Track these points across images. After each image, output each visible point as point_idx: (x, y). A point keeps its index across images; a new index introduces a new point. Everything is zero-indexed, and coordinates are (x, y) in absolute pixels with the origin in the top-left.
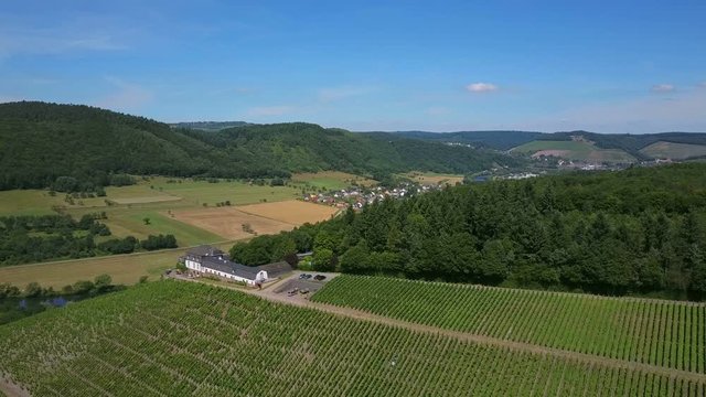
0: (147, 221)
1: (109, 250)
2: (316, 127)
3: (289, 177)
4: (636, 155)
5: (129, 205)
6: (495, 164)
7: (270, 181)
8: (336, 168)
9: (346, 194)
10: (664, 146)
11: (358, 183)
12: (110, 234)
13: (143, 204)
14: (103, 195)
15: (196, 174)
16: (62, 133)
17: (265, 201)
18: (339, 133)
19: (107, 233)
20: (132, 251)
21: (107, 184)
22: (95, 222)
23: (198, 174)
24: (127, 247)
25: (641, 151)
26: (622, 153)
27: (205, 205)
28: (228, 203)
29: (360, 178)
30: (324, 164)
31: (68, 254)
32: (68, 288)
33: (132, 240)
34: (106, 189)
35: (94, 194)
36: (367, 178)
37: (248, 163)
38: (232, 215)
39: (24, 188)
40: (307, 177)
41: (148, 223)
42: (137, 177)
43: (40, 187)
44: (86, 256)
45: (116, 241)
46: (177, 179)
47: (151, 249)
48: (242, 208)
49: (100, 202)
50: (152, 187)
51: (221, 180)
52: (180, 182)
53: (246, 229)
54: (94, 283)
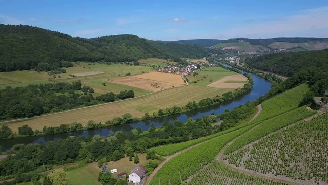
1: (104, 100)
4: (269, 48)
6: (211, 53)
8: (154, 57)
10: (278, 43)
11: (170, 63)
12: (93, 91)
16: (25, 40)
20: (114, 101)
21: (62, 66)
24: (109, 98)
25: (268, 46)
26: (263, 47)
28: (129, 75)
30: (149, 54)
36: (171, 61)
39: (21, 70)
41: (104, 85)
42: (73, 63)
43: (29, 69)
46: (92, 63)
47: (123, 98)
50: (84, 67)
51: (112, 63)
52: (94, 65)
53: (155, 86)
54: (123, 118)
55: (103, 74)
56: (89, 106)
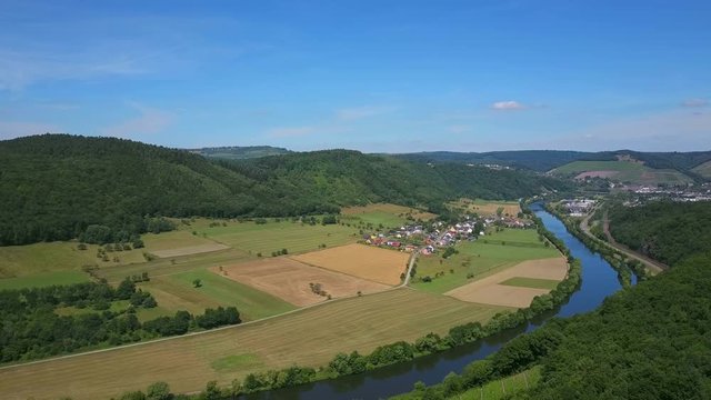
1: (158, 331)
2: (356, 153)
3: (338, 212)
4: (692, 176)
5: (173, 260)
6: (543, 188)
7: (320, 218)
8: (386, 200)
9: (408, 233)
11: (414, 217)
12: (156, 305)
13: (187, 257)
14: (141, 246)
15: (241, 214)
17: (324, 246)
18: (378, 158)
19: (152, 304)
20: (185, 331)
21: (143, 231)
22: (137, 288)
23: (243, 214)
24: (178, 326)
25: (693, 171)
26: (676, 174)
27: (259, 255)
28: (285, 252)
29: (414, 211)
30: (372, 195)
31: (106, 338)
33: (185, 316)
34: (143, 238)
35: (131, 245)
36: (422, 211)
37: (294, 198)
38: (294, 269)
39: (49, 240)
40: (355, 211)
41: (198, 286)
42: (176, 221)
43: (67, 238)
44: (128, 342)
45: (167, 319)
46: (221, 221)
47: (210, 326)
48: (300, 257)
49: (137, 256)
50: (195, 234)
51: (267, 219)
52: (225, 225)
53: (317, 290)
54: (147, 394)
55: (228, 250)
56: (119, 344)
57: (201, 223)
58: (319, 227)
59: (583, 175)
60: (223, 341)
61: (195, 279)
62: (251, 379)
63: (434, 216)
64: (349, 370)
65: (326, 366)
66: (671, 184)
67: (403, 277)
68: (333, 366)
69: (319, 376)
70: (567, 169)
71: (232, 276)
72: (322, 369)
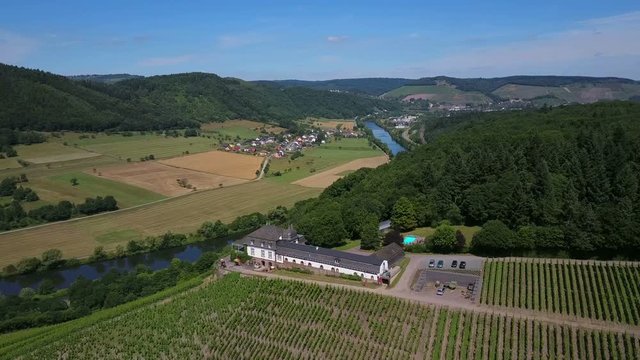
0: (74, 182)
1: (43, 217)
2: (213, 76)
3: (199, 127)
4: (493, 97)
5: (48, 165)
6: (375, 108)
7: (183, 132)
8: (242, 117)
9: (262, 143)
10: (512, 88)
11: (267, 130)
12: (37, 199)
13: (62, 163)
14: (14, 155)
15: (108, 127)
17: (187, 153)
18: (235, 82)
19: (34, 198)
20: (68, 217)
21: (14, 143)
22: (18, 187)
23: (110, 128)
24: (62, 213)
25: (493, 93)
26: (480, 95)
27: (129, 160)
28: (152, 158)
29: (267, 126)
30: (229, 113)
32: (11, 268)
33: (67, 205)
34: (15, 148)
35: (5, 154)
36: (274, 126)
37: (158, 114)
38: (161, 170)
40: (214, 126)
41: (75, 184)
42: (46, 134)
44: (16, 227)
45: (50, 207)
46: (90, 134)
47: (90, 213)
48: (167, 162)
49: (13, 163)
50: (65, 144)
51: (134, 133)
52: (93, 137)
53: (183, 184)
54: (42, 260)
55: (98, 157)
56: (8, 230)
57: (71, 136)
58: (181, 139)
59: (408, 98)
60: (104, 223)
61: (72, 178)
62: (132, 244)
63: (284, 130)
64: (214, 234)
65: (195, 233)
66: (476, 103)
67: (258, 173)
68: (201, 232)
69: (189, 240)
70: (395, 93)
71: (105, 176)
72: (191, 235)
